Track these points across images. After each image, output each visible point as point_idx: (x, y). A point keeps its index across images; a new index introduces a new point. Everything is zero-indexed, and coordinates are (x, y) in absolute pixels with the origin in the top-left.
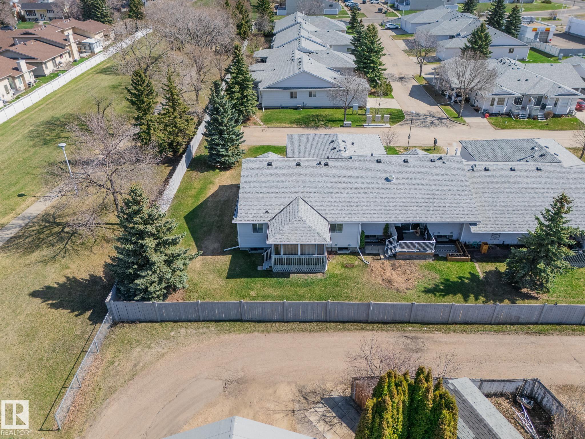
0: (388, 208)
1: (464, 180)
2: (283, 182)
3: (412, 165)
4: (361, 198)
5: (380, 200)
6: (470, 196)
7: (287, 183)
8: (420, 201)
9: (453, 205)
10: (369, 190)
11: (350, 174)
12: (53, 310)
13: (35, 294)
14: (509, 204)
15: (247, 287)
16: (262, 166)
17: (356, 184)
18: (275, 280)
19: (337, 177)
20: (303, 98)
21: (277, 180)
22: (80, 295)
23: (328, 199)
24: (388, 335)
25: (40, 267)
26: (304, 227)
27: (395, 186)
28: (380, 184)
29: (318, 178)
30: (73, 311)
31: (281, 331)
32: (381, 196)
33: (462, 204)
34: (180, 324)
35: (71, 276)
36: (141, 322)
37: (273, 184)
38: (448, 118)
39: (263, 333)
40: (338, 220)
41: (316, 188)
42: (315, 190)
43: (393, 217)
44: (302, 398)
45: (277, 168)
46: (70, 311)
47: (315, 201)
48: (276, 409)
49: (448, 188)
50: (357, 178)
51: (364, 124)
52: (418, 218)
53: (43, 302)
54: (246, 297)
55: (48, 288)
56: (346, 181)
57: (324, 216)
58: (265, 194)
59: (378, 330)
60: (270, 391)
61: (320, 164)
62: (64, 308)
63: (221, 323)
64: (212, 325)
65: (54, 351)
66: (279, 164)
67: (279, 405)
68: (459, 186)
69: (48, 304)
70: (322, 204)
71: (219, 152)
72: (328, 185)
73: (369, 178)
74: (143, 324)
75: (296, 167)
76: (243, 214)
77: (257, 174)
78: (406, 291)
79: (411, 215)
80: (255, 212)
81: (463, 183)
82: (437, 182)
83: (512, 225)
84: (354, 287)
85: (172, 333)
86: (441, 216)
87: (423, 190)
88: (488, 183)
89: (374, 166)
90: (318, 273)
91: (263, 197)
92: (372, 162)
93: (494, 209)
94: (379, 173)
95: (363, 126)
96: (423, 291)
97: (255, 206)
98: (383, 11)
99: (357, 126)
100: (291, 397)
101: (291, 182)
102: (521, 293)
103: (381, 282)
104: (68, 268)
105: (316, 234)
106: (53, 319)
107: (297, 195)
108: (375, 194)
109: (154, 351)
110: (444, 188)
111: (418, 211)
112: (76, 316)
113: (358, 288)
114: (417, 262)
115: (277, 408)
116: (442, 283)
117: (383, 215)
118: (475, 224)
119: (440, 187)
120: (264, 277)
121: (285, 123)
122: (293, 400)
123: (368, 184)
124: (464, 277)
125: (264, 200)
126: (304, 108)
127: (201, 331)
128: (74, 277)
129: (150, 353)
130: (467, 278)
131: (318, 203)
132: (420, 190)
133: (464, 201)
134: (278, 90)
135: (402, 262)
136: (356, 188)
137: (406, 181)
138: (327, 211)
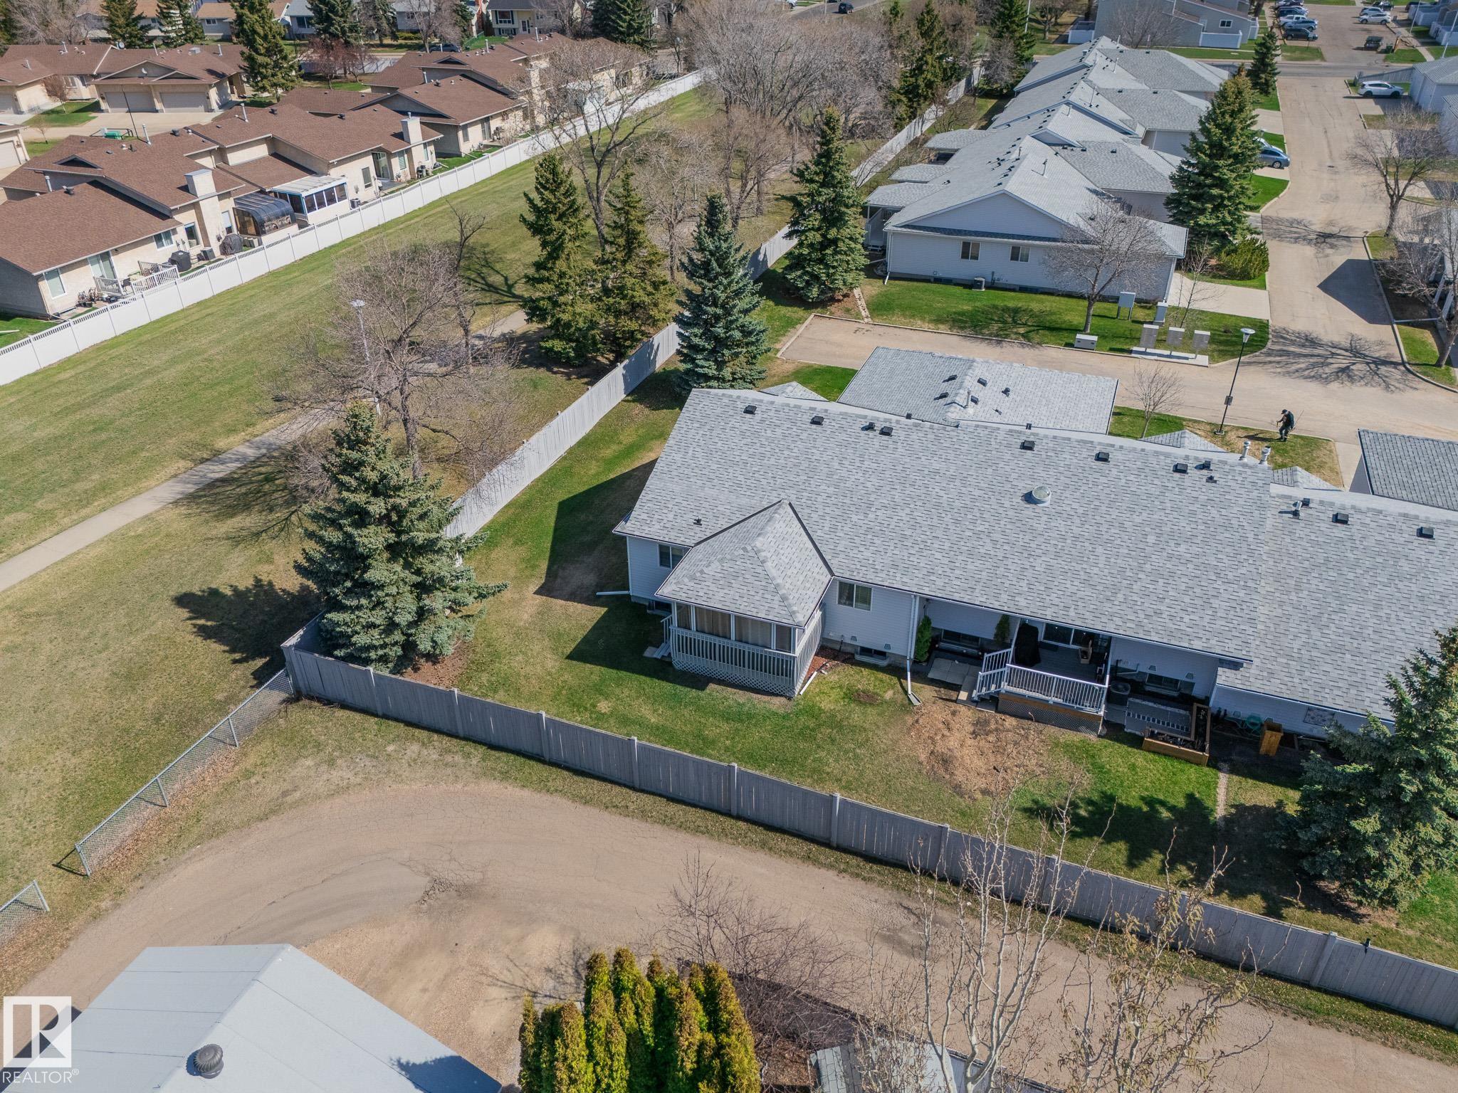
0: (1001, 571)
1: (1251, 536)
2: (763, 456)
3: (1114, 472)
4: (939, 533)
5: (989, 545)
6: (1250, 584)
7: (772, 461)
8: (1096, 570)
9: (1187, 599)
10: (970, 516)
11: (936, 466)
12: (199, 639)
13: (183, 600)
14: (1370, 631)
15: (599, 690)
16: (731, 412)
17: (942, 493)
18: (667, 687)
19: (900, 468)
20: (991, 260)
21: (751, 451)
22: (264, 622)
23: (855, 518)
24: (864, 892)
25: (224, 547)
26: (756, 575)
27: (1045, 518)
28: (1007, 504)
29: (852, 463)
30: (232, 651)
31: (616, 807)
32: (996, 536)
33: (1215, 603)
34: (417, 732)
35: (265, 579)
36: (344, 706)
37: (738, 459)
38: (1403, 363)
39: (574, 801)
40: (861, 575)
41: (837, 487)
42: (831, 490)
43: (1004, 597)
44: (571, 971)
45: (763, 421)
46: (227, 648)
47: (822, 517)
48: (502, 977)
49: (1195, 549)
50: (953, 478)
51: (1135, 348)
52: (1072, 613)
53: (190, 619)
54: (586, 709)
55: (214, 593)
56: (919, 483)
57: (827, 558)
58: (710, 480)
59: (845, 871)
60: (513, 932)
61: (870, 427)
62: (221, 640)
63: (497, 754)
64: (478, 752)
65: (157, 720)
66: (772, 414)
67: (514, 970)
68: (1228, 549)
69: (195, 625)
70: (834, 529)
71: (697, 366)
72: (869, 484)
73: (982, 485)
74: (347, 713)
75: (809, 425)
76: (644, 516)
77: (711, 430)
78: (979, 796)
79: (1056, 601)
80: (671, 516)
81: (1244, 545)
82: (1166, 529)
83: (1353, 691)
84: (846, 752)
85: (390, 748)
86: (1140, 625)
87: (1118, 542)
88: (1327, 559)
89: (1007, 457)
90: (777, 695)
91: (702, 487)
92: (1009, 446)
93: (1316, 634)
94: (1014, 475)
95: (1131, 352)
96: (1026, 810)
97: (678, 504)
98: (1383, 46)
99: (1112, 350)
100: (549, 961)
101: (782, 461)
102: (1319, 890)
103: (923, 757)
104: (270, 561)
105: (777, 598)
106: (189, 656)
107: (783, 496)
108: (981, 528)
109: (335, 775)
110: (1182, 548)
111: (1080, 594)
112: (235, 661)
113: (856, 756)
114: (1052, 730)
115: (507, 977)
116: (1090, 802)
117: (979, 587)
118: (1235, 665)
119: (1172, 543)
120: (646, 675)
121: (923, 319)
122: (549, 970)
123: (974, 500)
124: (1163, 803)
125: (702, 494)
126: (992, 286)
127: (449, 758)
128: (270, 583)
129: (325, 777)
130: (1172, 809)
131: (827, 525)
132: (1109, 541)
133: (1226, 595)
134: (932, 234)
135: (1010, 722)
136: (939, 505)
137: (1081, 511)
138: (840, 548)
